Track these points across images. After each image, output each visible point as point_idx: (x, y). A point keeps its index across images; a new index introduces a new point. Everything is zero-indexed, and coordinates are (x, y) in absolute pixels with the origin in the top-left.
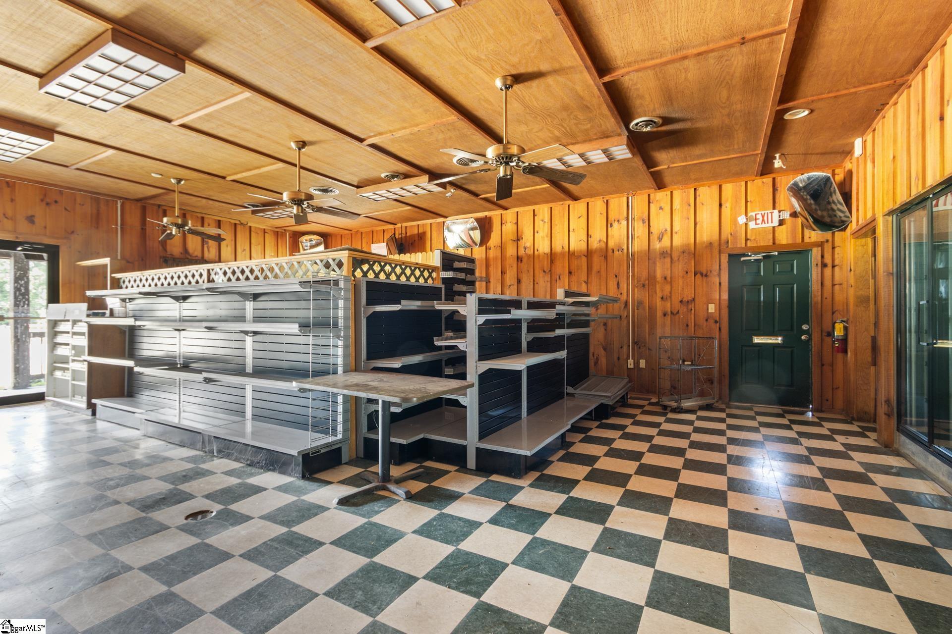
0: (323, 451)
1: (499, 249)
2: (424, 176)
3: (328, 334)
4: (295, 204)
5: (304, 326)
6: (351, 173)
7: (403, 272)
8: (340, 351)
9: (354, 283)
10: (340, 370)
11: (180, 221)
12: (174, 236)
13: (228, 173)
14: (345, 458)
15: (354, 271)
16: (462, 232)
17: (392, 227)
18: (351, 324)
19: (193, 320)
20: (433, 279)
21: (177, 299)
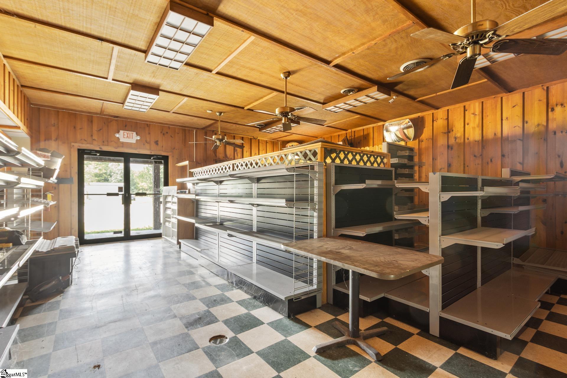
0: (303, 298)
1: (431, 141)
2: (374, 87)
3: (307, 207)
4: (283, 116)
5: (290, 200)
6: (319, 93)
7: (362, 159)
8: (315, 221)
9: (326, 167)
10: (316, 235)
11: (221, 137)
12: (219, 146)
13: (245, 104)
14: (319, 304)
15: (325, 158)
16: (398, 130)
17: (344, 132)
18: (324, 199)
19: (224, 196)
20: (384, 164)
21: (217, 182)
